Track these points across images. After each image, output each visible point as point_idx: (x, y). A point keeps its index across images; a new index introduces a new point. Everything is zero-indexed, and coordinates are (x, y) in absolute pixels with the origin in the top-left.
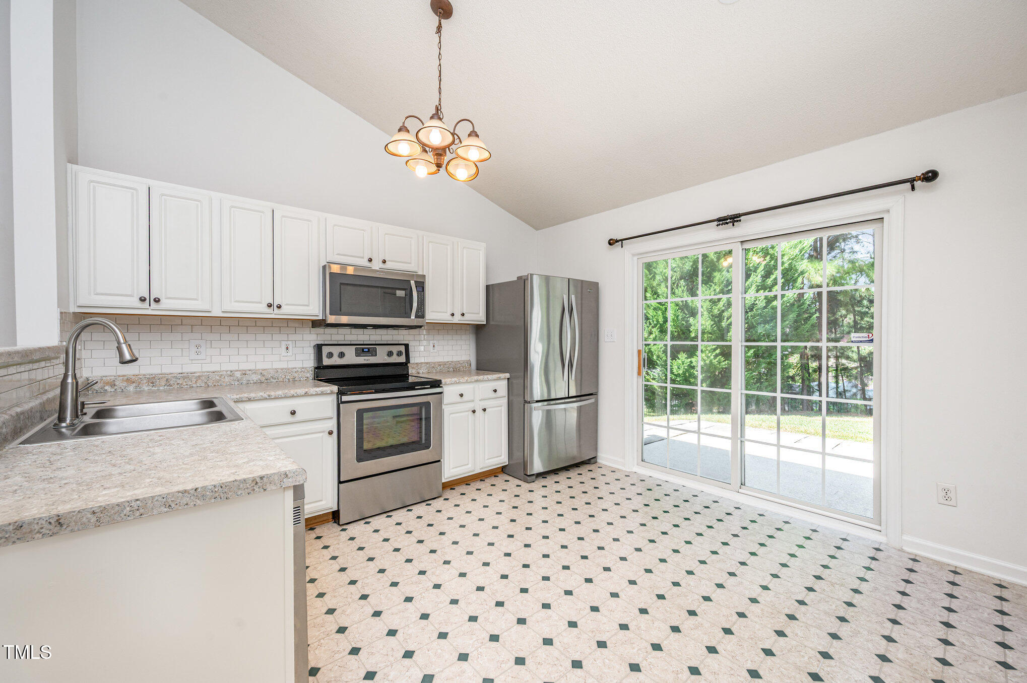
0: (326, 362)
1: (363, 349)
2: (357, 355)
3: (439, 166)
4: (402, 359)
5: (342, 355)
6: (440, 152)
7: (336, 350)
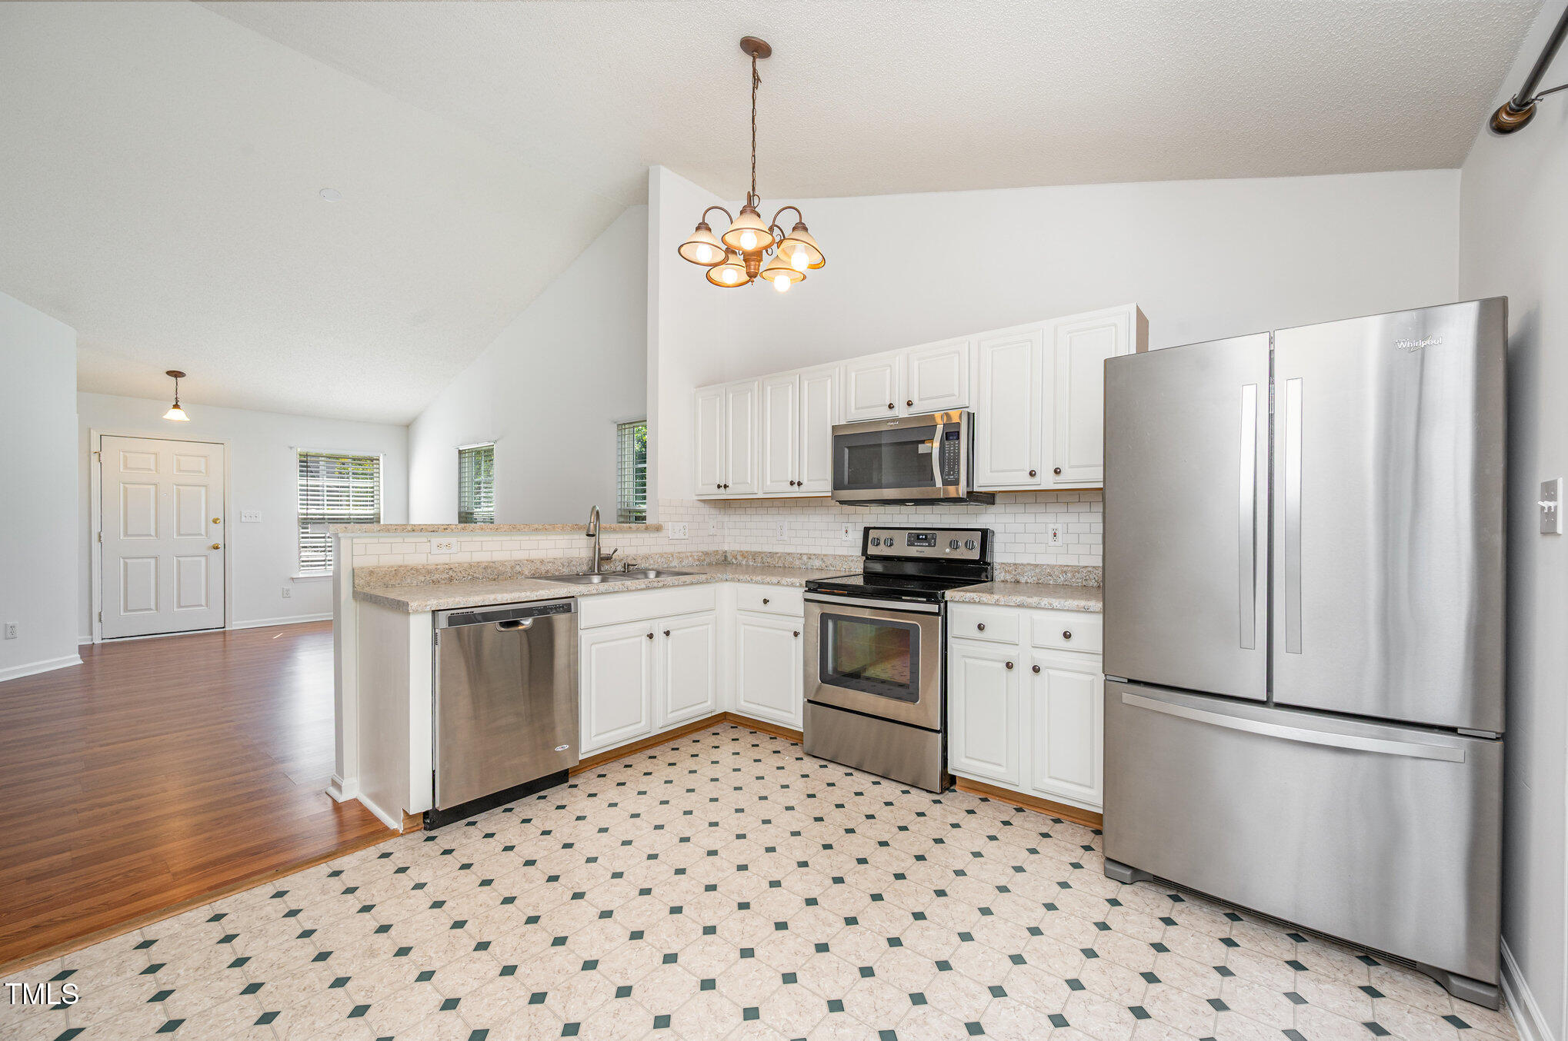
0: (872, 550)
1: (918, 535)
2: (911, 544)
3: (752, 276)
4: (975, 555)
5: (890, 543)
6: (752, 259)
7: (883, 535)
